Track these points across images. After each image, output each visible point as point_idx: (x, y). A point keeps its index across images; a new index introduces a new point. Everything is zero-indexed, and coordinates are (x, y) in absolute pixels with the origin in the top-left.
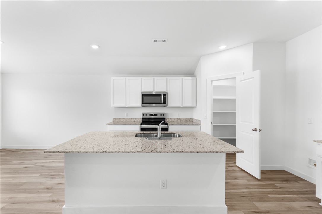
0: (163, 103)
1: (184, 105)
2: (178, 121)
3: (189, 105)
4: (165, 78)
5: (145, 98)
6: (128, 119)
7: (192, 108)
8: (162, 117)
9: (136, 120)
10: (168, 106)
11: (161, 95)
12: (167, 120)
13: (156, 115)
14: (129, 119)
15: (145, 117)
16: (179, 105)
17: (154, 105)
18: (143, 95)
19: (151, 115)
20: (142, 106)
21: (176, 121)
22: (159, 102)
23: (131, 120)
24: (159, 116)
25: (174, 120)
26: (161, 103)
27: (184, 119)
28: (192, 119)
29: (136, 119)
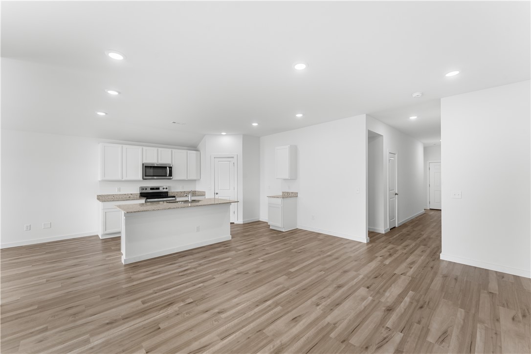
0: (169, 176)
1: (189, 178)
2: (182, 194)
3: (194, 178)
4: (170, 150)
5: (148, 170)
6: (121, 195)
7: (195, 181)
8: (165, 190)
9: (131, 196)
10: (174, 179)
11: (166, 167)
12: (170, 193)
13: (158, 189)
15: (144, 191)
16: (184, 177)
17: (155, 178)
18: (146, 167)
19: (152, 189)
20: (143, 179)
21: (179, 194)
22: (164, 175)
23: (125, 196)
24: (161, 190)
25: (177, 193)
26: (166, 176)
27: (187, 192)
28: (195, 191)
29: (132, 194)
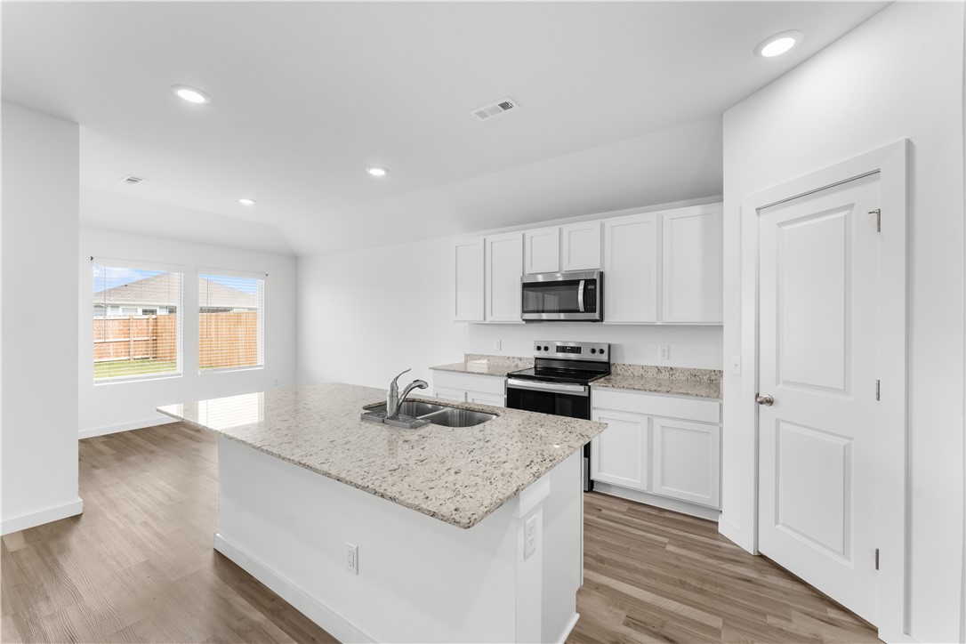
0: (586, 311)
1: (668, 318)
2: (661, 376)
4: (596, 224)
6: (500, 357)
8: (598, 357)
9: (520, 363)
10: (607, 320)
11: (579, 285)
12: (618, 368)
13: (577, 350)
14: (504, 357)
15: (543, 354)
16: (648, 317)
18: (524, 285)
19: (561, 349)
20: (526, 320)
21: (650, 375)
23: (507, 361)
24: (586, 355)
25: (642, 372)
26: (578, 311)
27: (683, 371)
29: (520, 359)
